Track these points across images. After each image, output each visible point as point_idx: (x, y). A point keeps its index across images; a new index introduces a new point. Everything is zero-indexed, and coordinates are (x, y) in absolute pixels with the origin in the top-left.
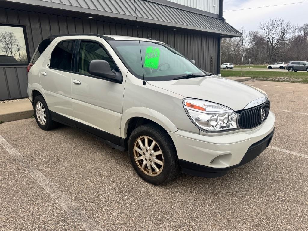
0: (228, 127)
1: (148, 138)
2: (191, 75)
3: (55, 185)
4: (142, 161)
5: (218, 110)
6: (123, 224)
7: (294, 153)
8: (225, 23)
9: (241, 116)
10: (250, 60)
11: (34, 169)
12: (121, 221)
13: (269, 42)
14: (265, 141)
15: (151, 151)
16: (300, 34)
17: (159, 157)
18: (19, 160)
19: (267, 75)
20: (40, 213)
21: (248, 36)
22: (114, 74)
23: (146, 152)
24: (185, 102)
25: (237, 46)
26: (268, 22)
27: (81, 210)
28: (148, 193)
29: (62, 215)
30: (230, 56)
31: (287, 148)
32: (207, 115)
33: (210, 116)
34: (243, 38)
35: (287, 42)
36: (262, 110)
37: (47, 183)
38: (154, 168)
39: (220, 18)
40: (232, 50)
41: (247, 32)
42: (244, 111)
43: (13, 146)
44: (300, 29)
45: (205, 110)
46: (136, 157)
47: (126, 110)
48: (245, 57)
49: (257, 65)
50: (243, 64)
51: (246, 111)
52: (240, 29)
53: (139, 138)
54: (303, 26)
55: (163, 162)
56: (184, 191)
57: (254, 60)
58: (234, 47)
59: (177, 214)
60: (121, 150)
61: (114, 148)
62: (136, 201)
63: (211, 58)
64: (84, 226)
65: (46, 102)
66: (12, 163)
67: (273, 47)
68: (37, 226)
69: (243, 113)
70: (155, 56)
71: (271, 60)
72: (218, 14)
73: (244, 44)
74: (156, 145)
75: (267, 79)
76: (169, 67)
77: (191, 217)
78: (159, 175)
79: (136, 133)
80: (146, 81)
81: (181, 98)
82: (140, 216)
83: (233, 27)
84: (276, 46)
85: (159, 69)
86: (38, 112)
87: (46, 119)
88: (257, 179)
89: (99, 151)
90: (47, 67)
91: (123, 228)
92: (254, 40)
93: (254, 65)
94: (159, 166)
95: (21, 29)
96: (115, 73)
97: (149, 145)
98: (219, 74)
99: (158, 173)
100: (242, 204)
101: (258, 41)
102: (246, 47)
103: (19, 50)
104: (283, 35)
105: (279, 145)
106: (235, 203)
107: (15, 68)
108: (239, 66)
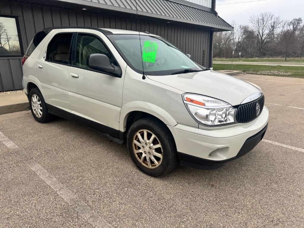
0: (226, 121)
1: (147, 132)
2: (188, 70)
3: (56, 178)
4: (141, 154)
5: (217, 105)
6: (124, 215)
7: (285, 146)
8: (217, 17)
9: (238, 111)
10: (240, 54)
11: (34, 162)
12: (123, 212)
13: (259, 36)
14: (259, 135)
15: (150, 144)
16: (289, 29)
17: (158, 150)
18: (17, 152)
19: (257, 69)
20: (43, 205)
21: (239, 29)
22: (114, 69)
23: (145, 145)
24: (185, 97)
25: (228, 39)
26: (258, 16)
27: (83, 202)
28: (148, 185)
29: (64, 207)
30: (221, 49)
31: (278, 141)
32: (206, 110)
33: (209, 111)
34: (234, 32)
35: (276, 36)
36: (258, 105)
37: (47, 175)
38: (153, 161)
39: (212, 11)
40: (223, 43)
41: (237, 26)
42: (241, 106)
43: (10, 139)
44: (289, 24)
45: (204, 105)
46: (135, 150)
47: (125, 104)
48: (236, 50)
49: (247, 59)
50: (233, 58)
51: (243, 106)
52: (231, 23)
53: (138, 132)
54: (292, 21)
55: (162, 155)
56: (182, 182)
57: (244, 53)
58: (225, 40)
59: (176, 205)
60: (120, 143)
61: (111, 141)
62: (136, 192)
63: (204, 52)
64: (87, 217)
65: (42, 95)
66: (10, 156)
67: (263, 41)
68: (41, 217)
69: (240, 108)
70: (152, 50)
71: (261, 54)
72: (211, 7)
73: (234, 37)
74: (155, 139)
75: (257, 73)
76: (166, 61)
77: (190, 208)
78: (158, 167)
79: (135, 126)
80: (145, 76)
81: (181, 93)
82: (140, 207)
83: (225, 21)
84: (266, 40)
85: (156, 63)
86: (34, 105)
87: (42, 112)
88: (251, 171)
89: (96, 143)
90: (43, 60)
91: (125, 219)
92: (244, 34)
93: (244, 59)
94: (158, 159)
95: (14, 20)
96: (114, 67)
97: (149, 138)
98: (211, 67)
99: (157, 166)
100: (238, 195)
101: (248, 34)
102: (237, 40)
103: (8, 41)
104: (273, 30)
105: (270, 137)
106: (231, 194)
107: (8, 59)
108: (230, 59)
